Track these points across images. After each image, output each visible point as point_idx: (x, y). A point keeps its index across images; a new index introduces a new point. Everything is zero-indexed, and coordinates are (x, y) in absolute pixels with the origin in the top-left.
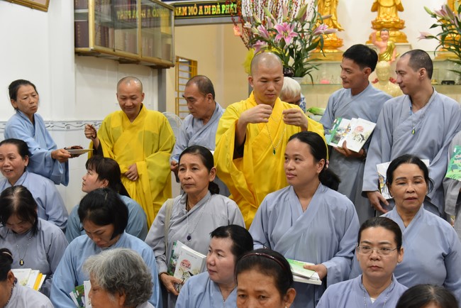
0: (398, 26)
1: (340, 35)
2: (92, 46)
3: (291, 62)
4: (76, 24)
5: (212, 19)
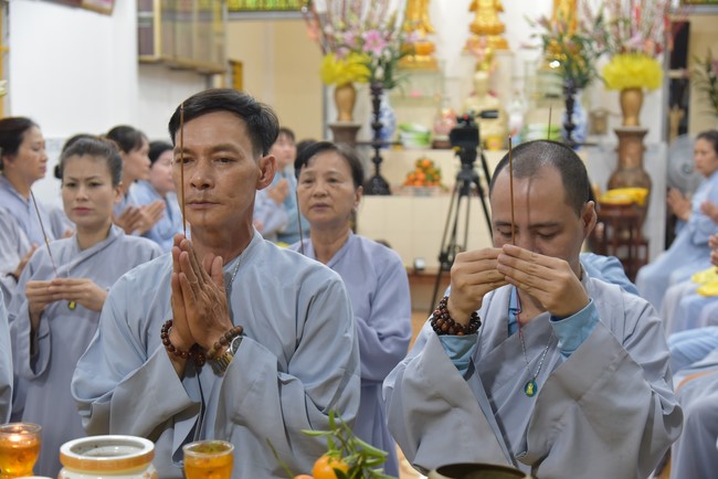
2: (157, 55)
3: (380, 73)
4: (139, 29)
5: (274, 15)
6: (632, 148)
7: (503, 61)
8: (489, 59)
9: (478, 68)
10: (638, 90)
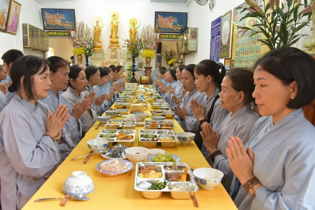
0: (117, 43)
1: (101, 44)
2: (29, 46)
3: (88, 52)
4: (23, 39)
5: (61, 37)
6: (148, 71)
7: (118, 50)
8: (115, 49)
9: (112, 52)
10: (150, 58)
